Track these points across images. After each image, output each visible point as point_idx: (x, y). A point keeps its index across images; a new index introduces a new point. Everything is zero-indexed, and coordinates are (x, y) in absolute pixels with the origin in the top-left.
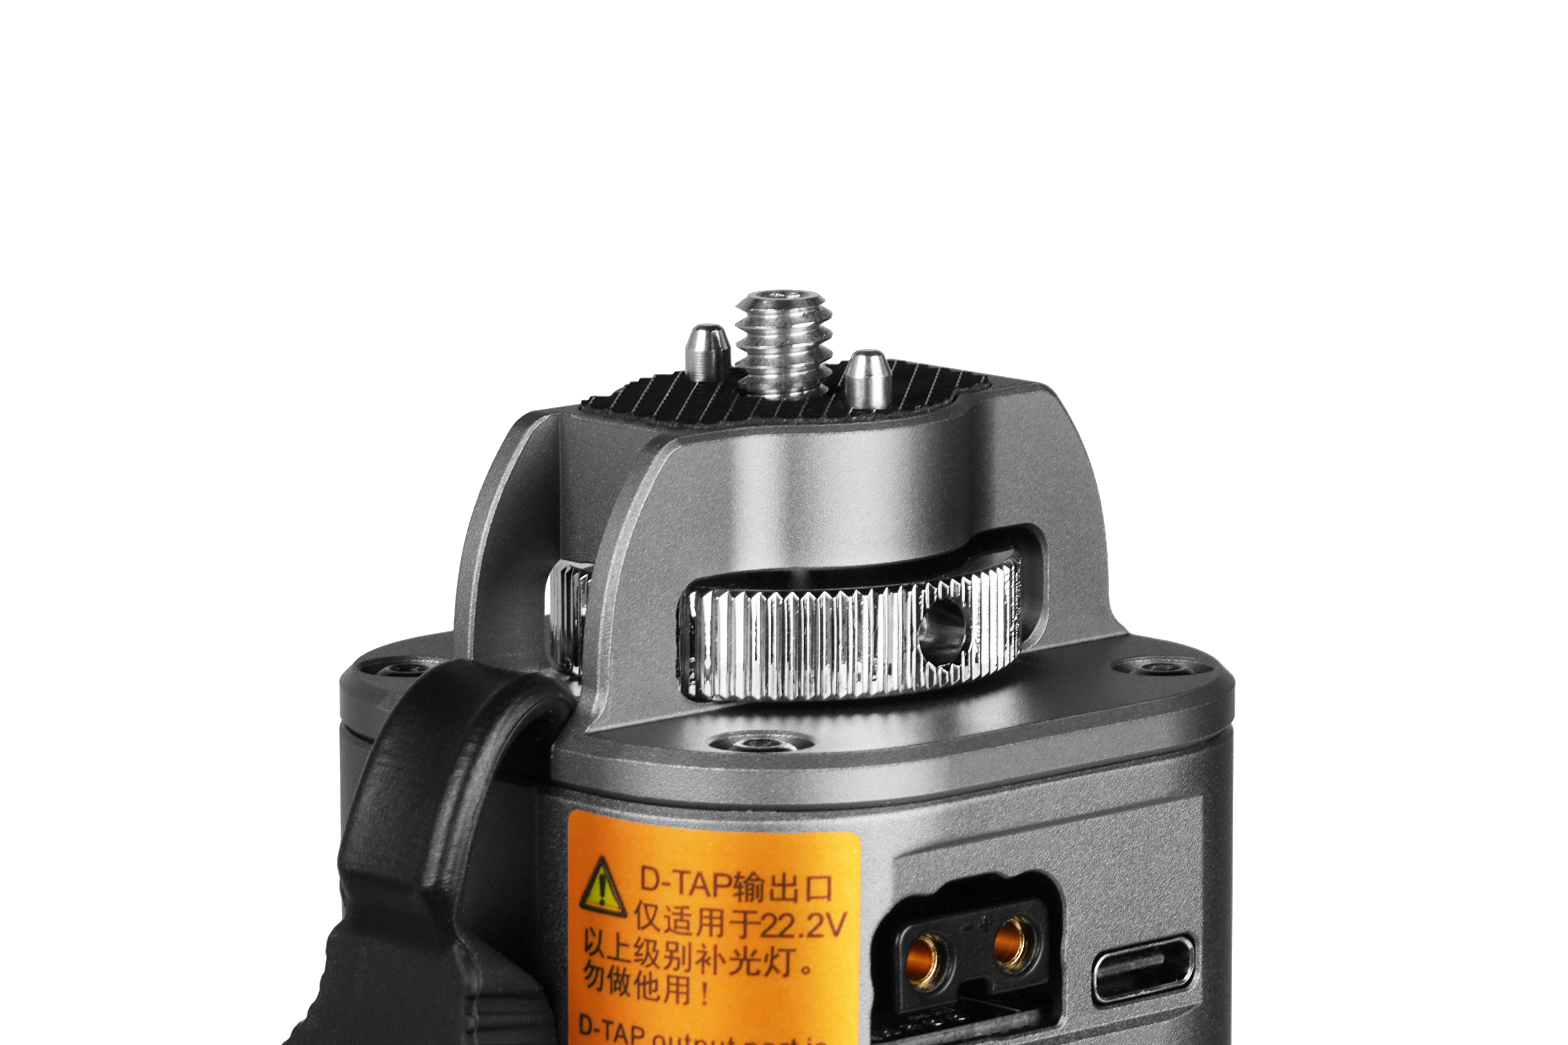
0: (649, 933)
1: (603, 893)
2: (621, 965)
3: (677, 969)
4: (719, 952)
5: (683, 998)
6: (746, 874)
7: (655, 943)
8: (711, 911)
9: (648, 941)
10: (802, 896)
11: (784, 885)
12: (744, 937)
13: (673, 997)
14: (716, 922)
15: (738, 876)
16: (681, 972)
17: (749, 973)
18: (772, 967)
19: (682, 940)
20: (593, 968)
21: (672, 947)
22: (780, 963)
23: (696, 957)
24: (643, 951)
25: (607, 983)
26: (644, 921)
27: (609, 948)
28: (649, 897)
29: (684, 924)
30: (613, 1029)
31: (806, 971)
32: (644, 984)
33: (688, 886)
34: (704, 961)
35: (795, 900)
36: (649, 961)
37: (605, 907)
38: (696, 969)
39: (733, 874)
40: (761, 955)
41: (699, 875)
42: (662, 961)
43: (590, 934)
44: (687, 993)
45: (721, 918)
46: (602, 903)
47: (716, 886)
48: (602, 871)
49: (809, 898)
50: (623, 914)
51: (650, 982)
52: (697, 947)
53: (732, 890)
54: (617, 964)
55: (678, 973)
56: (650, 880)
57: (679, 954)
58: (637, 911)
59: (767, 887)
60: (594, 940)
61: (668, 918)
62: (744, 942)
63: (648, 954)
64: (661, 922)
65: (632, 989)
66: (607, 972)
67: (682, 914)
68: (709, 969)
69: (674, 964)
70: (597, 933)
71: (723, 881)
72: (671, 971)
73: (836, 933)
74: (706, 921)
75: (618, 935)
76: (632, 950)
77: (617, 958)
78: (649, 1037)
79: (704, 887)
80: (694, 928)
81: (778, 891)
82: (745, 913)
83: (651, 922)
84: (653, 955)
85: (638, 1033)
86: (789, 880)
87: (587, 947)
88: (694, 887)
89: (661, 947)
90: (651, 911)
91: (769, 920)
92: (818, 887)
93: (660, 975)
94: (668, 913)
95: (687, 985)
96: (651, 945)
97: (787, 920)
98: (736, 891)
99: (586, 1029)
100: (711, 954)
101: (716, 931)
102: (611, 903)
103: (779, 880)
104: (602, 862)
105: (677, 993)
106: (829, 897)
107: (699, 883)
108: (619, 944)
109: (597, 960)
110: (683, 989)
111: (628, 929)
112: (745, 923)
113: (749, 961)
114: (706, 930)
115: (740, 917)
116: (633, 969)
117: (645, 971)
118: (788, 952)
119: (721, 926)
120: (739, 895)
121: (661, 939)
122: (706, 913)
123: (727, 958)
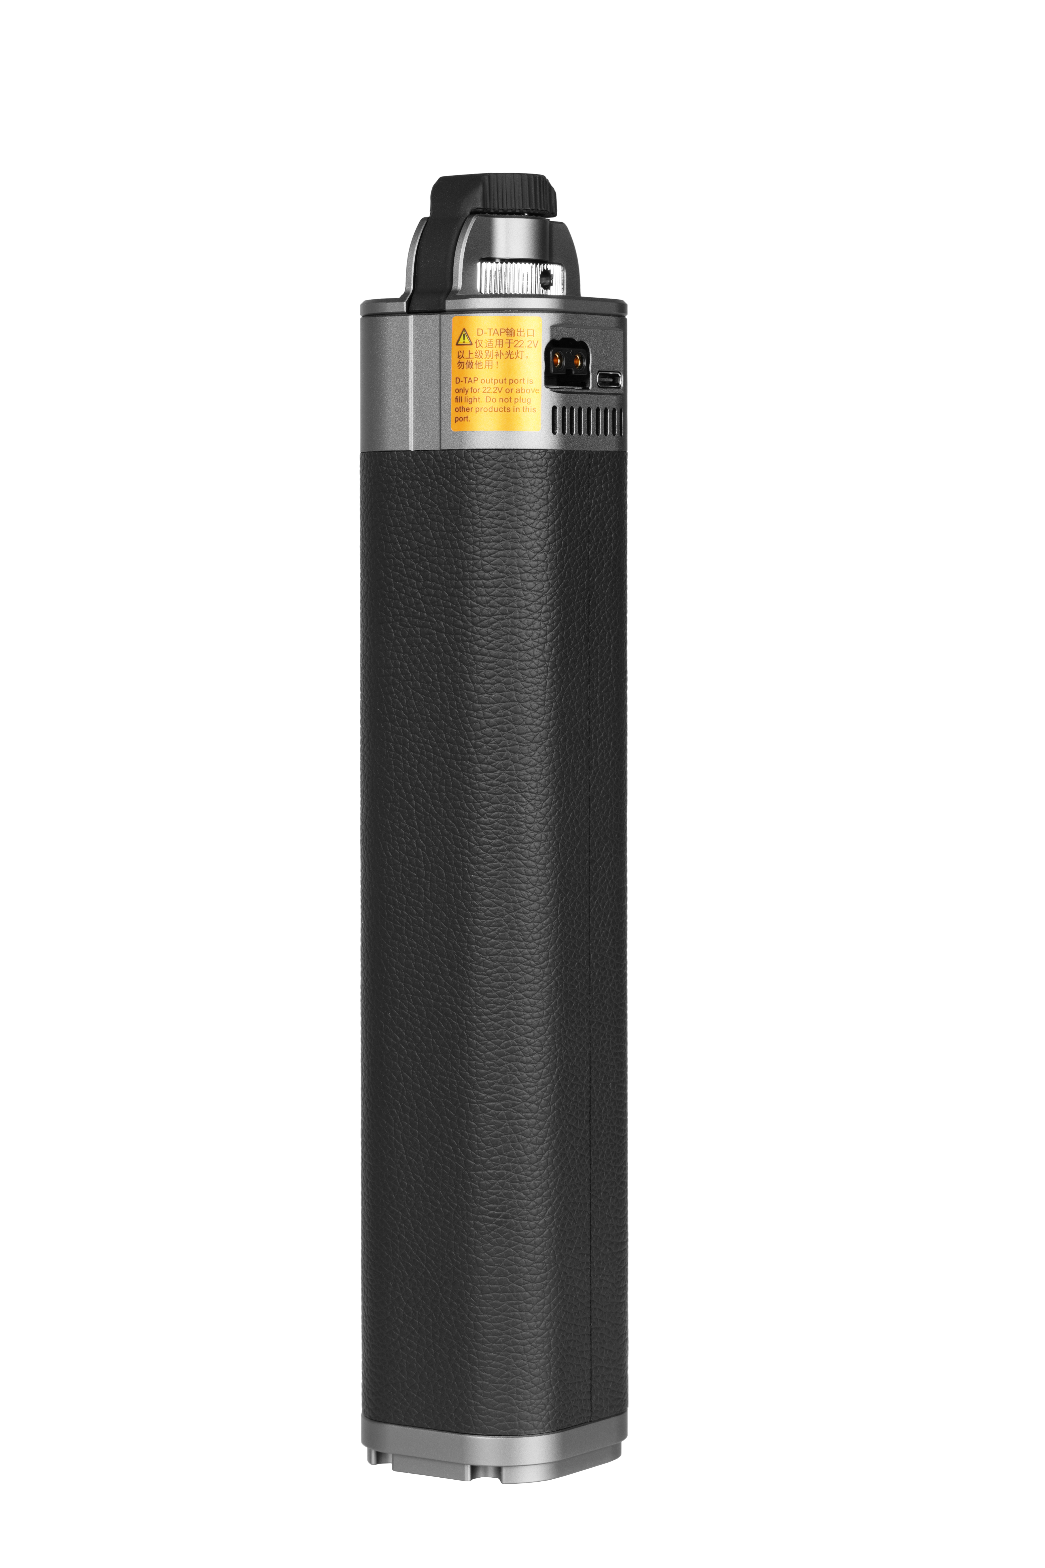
0: (480, 349)
1: (464, 339)
2: (470, 360)
3: (489, 358)
4: (502, 352)
5: (490, 367)
6: (510, 328)
7: (482, 351)
8: (499, 340)
9: (479, 351)
10: (526, 335)
11: (521, 332)
12: (509, 347)
13: (487, 367)
14: (501, 343)
15: (508, 329)
16: (490, 359)
17: (511, 358)
18: (517, 356)
19: (490, 350)
20: (460, 363)
21: (487, 352)
22: (520, 355)
23: (495, 354)
24: (478, 354)
25: (465, 366)
26: (478, 345)
27: (466, 355)
28: (479, 338)
29: (491, 345)
30: (467, 380)
31: (527, 357)
32: (478, 364)
33: (492, 333)
34: (497, 355)
35: (524, 336)
36: (480, 357)
37: (465, 343)
38: (495, 357)
39: (506, 329)
40: (514, 353)
41: (496, 329)
42: (484, 356)
43: (459, 352)
44: (492, 365)
45: (502, 342)
46: (464, 342)
47: (501, 332)
48: (464, 333)
49: (528, 336)
50: (471, 344)
51: (480, 363)
52: (495, 351)
53: (506, 333)
54: (469, 359)
55: (488, 360)
56: (480, 332)
57: (489, 354)
58: (476, 342)
59: (516, 332)
60: (461, 354)
61: (486, 343)
62: (509, 349)
63: (479, 355)
64: (483, 345)
65: (474, 366)
66: (465, 363)
67: (490, 342)
68: (499, 357)
69: (488, 356)
70: (462, 352)
71: (503, 331)
72: (487, 359)
73: (535, 347)
74: (487, 364)
75: (469, 351)
76: (474, 354)
77: (469, 358)
78: (480, 380)
79: (497, 333)
80: (494, 345)
81: (519, 333)
82: (510, 340)
83: (480, 345)
84: (481, 355)
85: (476, 379)
86: (522, 330)
87: (458, 357)
88: (494, 333)
89: (484, 353)
90: (480, 342)
91: (517, 342)
92: (531, 333)
93: (483, 361)
94: (486, 342)
95: (492, 363)
96: (480, 352)
97: (522, 342)
98: (507, 334)
99: (458, 382)
100: (499, 353)
101: (501, 346)
102: (467, 341)
103: (519, 330)
104: (464, 330)
105: (489, 365)
106: (533, 336)
107: (496, 332)
108: (470, 353)
109: (462, 360)
110: (490, 364)
111: (473, 349)
112: (509, 343)
113: (510, 355)
114: (498, 346)
115: (508, 341)
116: (474, 361)
117: (478, 360)
118: (522, 352)
119: (502, 344)
120: (508, 335)
121: (484, 350)
122: (498, 341)
123: (504, 354)
